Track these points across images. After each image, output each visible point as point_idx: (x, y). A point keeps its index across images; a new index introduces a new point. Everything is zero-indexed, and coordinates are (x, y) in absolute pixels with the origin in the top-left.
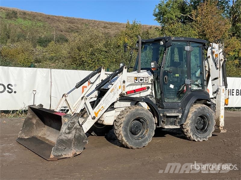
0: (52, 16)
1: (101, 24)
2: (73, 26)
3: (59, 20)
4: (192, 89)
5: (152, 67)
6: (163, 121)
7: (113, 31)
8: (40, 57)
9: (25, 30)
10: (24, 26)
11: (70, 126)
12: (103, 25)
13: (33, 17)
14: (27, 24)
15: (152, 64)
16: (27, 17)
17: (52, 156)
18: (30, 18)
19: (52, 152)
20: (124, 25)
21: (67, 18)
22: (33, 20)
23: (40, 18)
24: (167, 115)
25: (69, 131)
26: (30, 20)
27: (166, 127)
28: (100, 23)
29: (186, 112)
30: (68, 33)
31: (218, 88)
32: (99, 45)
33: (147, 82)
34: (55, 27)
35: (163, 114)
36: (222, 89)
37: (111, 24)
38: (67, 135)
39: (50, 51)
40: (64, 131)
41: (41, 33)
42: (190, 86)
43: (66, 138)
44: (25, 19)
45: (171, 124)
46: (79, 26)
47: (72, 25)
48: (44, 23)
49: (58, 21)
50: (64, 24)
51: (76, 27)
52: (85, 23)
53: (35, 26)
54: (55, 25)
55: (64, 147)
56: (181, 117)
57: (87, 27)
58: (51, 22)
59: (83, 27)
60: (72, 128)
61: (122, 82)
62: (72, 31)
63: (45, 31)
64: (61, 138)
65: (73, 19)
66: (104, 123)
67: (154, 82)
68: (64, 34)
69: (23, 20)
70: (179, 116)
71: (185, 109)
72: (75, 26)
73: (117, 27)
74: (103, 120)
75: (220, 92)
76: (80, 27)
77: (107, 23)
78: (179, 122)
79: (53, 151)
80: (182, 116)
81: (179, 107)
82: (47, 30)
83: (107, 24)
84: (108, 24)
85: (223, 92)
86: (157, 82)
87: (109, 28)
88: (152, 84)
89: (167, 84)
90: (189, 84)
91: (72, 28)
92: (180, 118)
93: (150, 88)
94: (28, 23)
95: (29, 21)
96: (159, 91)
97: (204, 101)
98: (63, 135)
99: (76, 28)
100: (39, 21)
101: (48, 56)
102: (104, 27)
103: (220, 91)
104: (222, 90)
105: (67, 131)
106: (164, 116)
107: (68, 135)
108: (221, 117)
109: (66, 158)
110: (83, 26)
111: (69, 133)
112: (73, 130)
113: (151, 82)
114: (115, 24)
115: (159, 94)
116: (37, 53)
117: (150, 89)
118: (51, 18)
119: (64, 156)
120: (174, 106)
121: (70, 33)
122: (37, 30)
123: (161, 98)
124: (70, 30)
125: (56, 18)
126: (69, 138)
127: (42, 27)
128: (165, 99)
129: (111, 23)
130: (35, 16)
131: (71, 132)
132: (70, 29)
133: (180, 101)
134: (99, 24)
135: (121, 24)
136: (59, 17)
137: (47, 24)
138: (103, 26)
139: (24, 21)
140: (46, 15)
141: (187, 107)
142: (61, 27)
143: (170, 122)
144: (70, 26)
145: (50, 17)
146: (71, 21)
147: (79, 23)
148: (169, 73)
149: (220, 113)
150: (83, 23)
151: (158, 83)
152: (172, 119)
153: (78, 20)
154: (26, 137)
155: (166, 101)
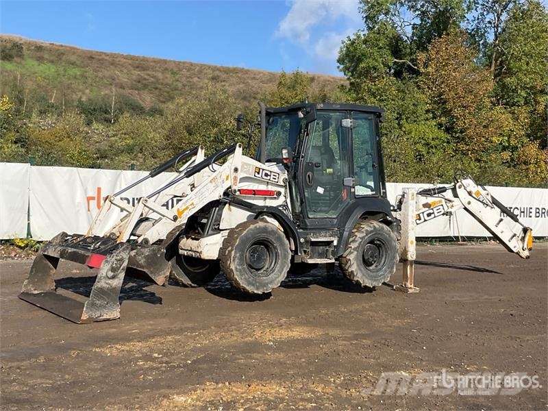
0: (97, 52)
1: (205, 71)
2: (146, 77)
3: (112, 61)
4: (356, 194)
5: (284, 157)
6: (305, 252)
7: (233, 87)
8: (104, 146)
9: (44, 84)
10: (40, 76)
11: (114, 265)
12: (210, 74)
13: (58, 55)
14: (47, 71)
15: (284, 151)
16: (46, 56)
17: (84, 317)
18: (52, 58)
19: (84, 309)
20: (255, 74)
21: (131, 59)
22: (59, 62)
23: (73, 58)
24: (313, 240)
25: (112, 274)
26: (52, 62)
27: (311, 261)
28: (202, 68)
29: (346, 234)
30: (137, 92)
31: (404, 193)
32: (231, 122)
33: (276, 181)
34: (108, 78)
35: (305, 239)
36: (410, 193)
37: (227, 71)
38: (109, 281)
39: (122, 134)
40: (105, 274)
41: (80, 91)
42: (353, 190)
43: (108, 286)
44: (40, 59)
45: (321, 256)
46: (160, 75)
47: (143, 74)
48: (84, 69)
49: (112, 64)
50: (125, 71)
51: (152, 77)
52: (172, 70)
53: (64, 76)
54: (107, 74)
55: (106, 300)
56: (338, 244)
57: (177, 77)
58: (97, 67)
59: (167, 78)
60: (118, 268)
61: (233, 171)
62: (145, 86)
63: (87, 88)
64: (99, 286)
65: (144, 60)
66: (202, 257)
67: (289, 182)
68: (129, 93)
69: (36, 63)
70: (333, 241)
71: (344, 230)
72: (149, 75)
73: (240, 78)
74: (201, 252)
75: (408, 199)
76: (161, 78)
77: (218, 69)
78: (333, 253)
79: (87, 308)
80: (339, 242)
81: (333, 226)
82: (91, 85)
83: (217, 72)
84: (221, 71)
85: (413, 199)
86: (295, 183)
87: (224, 81)
88: (285, 186)
89: (312, 186)
90: (351, 185)
91: (145, 79)
92: (335, 246)
93: (283, 193)
94: (48, 69)
95: (50, 64)
96: (299, 200)
97: (381, 215)
98: (103, 281)
99: (152, 79)
100: (72, 64)
101: (121, 144)
102: (214, 79)
103: (408, 196)
104: (410, 196)
105: (110, 274)
106: (306, 242)
107: (111, 280)
108: (409, 244)
109: (108, 320)
110: (168, 76)
111: (113, 277)
112: (120, 272)
113: (282, 184)
114: (236, 71)
115: (298, 204)
116: (96, 138)
117: (282, 195)
118: (97, 57)
119: (105, 317)
120: (325, 225)
121: (141, 92)
122: (68, 85)
123: (301, 212)
124: (140, 85)
125: (107, 58)
126: (113, 286)
127: (79, 79)
128: (309, 213)
129: (226, 68)
130: (63, 54)
131: (117, 275)
132: (139, 82)
133: (335, 216)
134: (200, 72)
135: (249, 71)
136: (113, 56)
137: (90, 73)
138: (211, 76)
139: (39, 65)
140: (84, 52)
141: (348, 225)
142: (120, 78)
143: (319, 253)
144: (139, 75)
145: (94, 56)
146: (141, 64)
147: (157, 69)
148: (315, 168)
149: (408, 237)
150: (166, 69)
151: (297, 184)
152: (321, 247)
153: (154, 62)
154: (36, 292)
155: (310, 216)
